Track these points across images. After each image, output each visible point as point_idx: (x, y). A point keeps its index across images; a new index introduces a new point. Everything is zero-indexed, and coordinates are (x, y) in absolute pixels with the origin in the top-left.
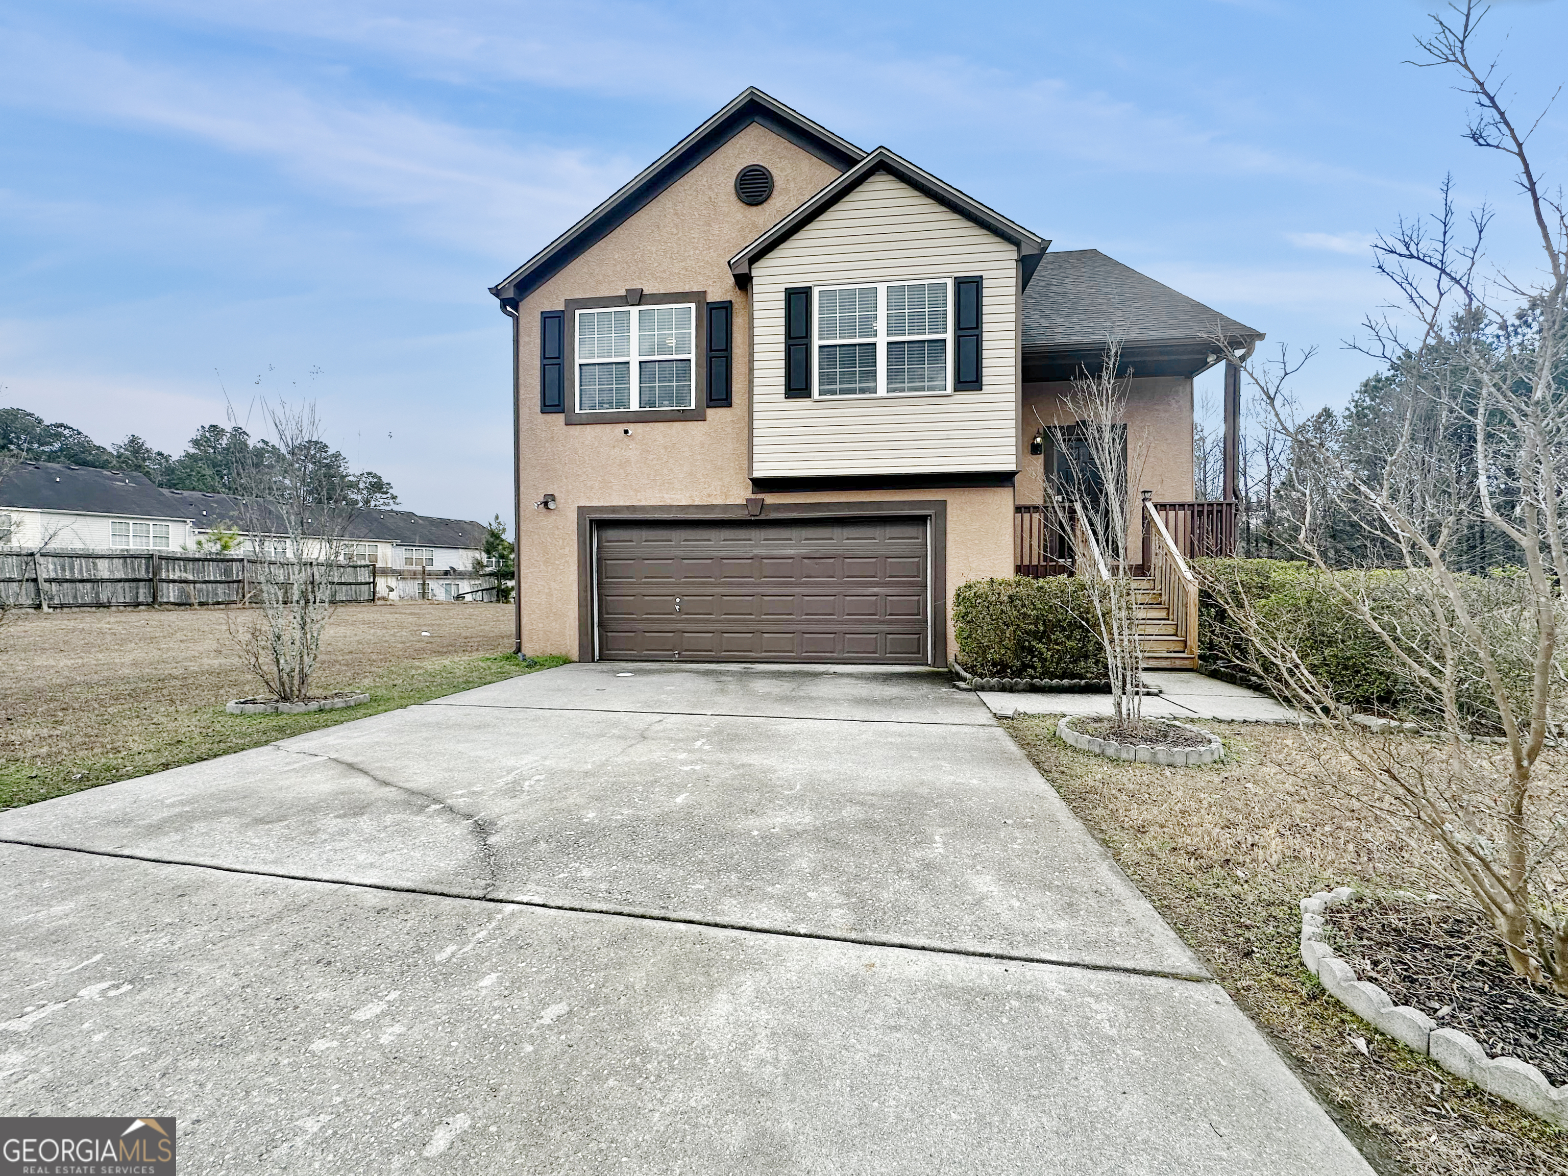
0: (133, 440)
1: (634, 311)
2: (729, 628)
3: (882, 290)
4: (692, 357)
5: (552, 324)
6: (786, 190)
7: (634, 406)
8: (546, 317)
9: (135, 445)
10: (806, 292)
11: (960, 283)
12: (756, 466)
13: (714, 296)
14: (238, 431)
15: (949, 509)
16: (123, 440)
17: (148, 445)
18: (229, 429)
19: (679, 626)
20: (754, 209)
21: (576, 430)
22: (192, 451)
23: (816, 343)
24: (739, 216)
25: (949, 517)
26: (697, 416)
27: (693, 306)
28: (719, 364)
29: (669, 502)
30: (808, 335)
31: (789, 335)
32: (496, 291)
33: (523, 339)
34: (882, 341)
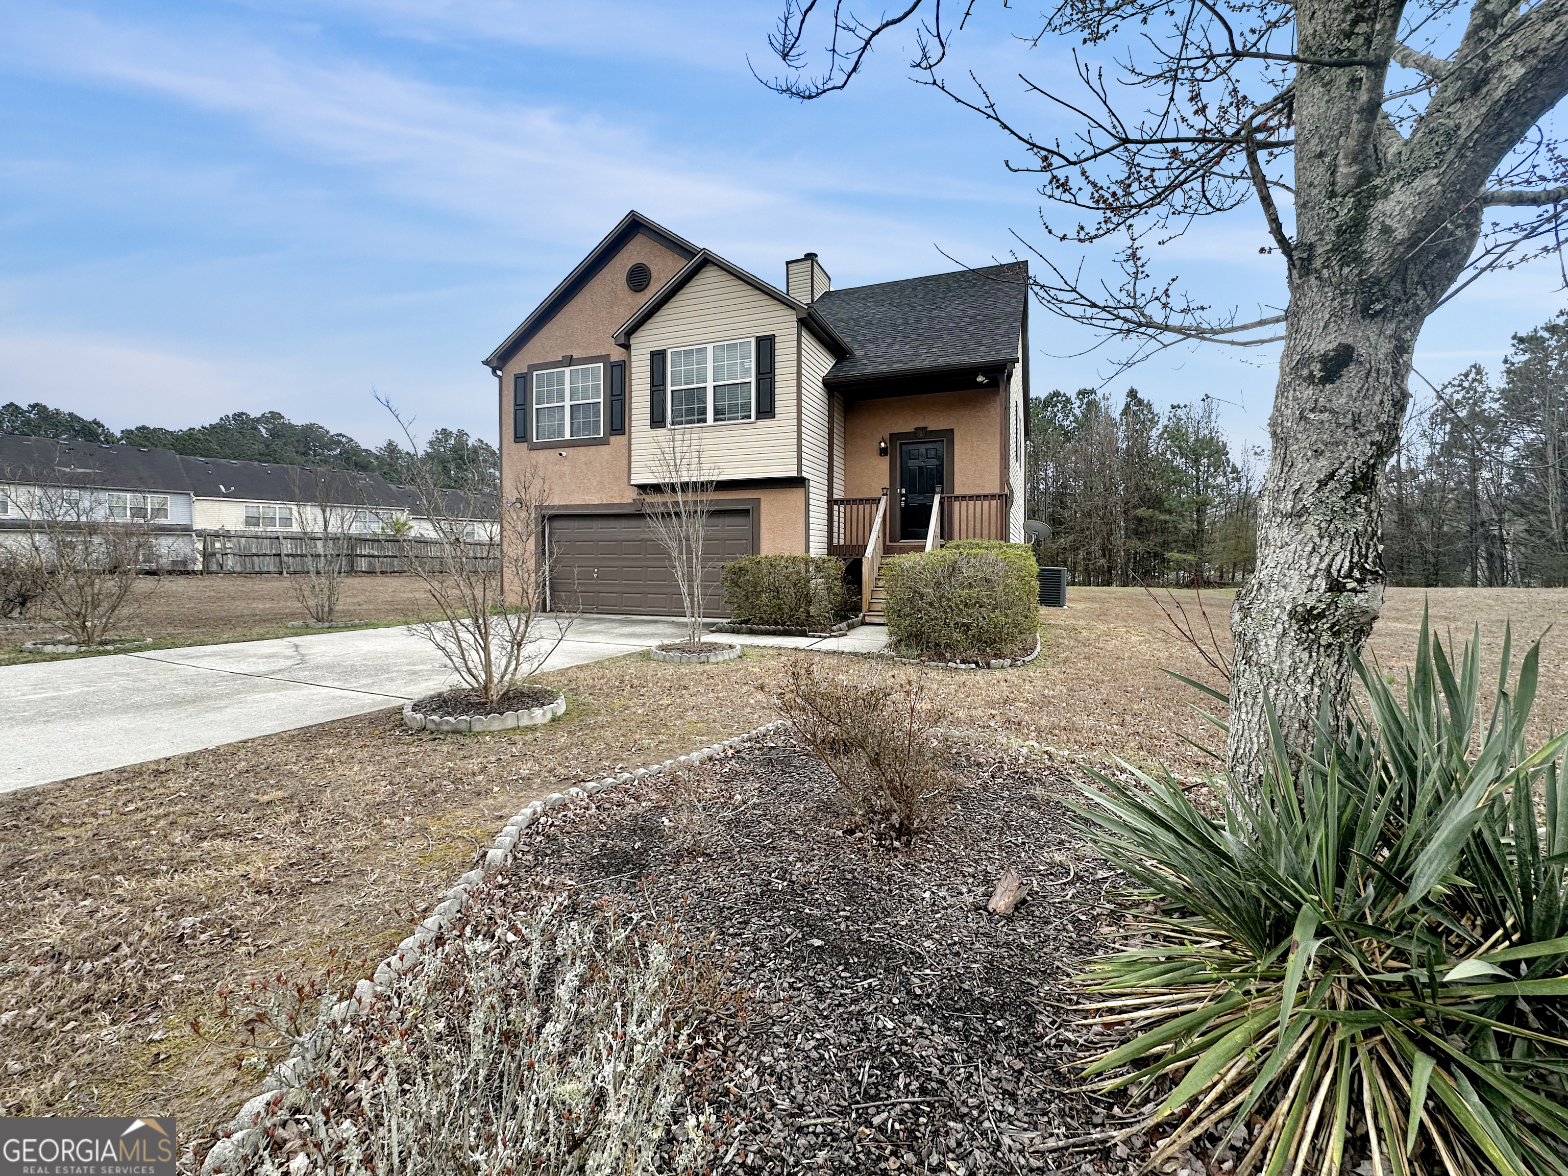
0: (390, 444)
1: (567, 370)
2: (627, 590)
3: (710, 347)
4: (601, 400)
5: (520, 381)
6: (659, 279)
7: (567, 436)
8: (517, 377)
9: (391, 448)
10: (663, 353)
11: (760, 340)
12: (633, 476)
13: (614, 358)
14: (462, 434)
15: (762, 504)
16: (383, 444)
17: (399, 447)
18: (455, 432)
19: (597, 588)
20: (639, 294)
21: (534, 454)
22: (429, 450)
23: (669, 389)
24: (630, 300)
25: (762, 510)
26: (604, 442)
27: (601, 365)
28: (617, 405)
29: (588, 502)
30: (664, 384)
31: (652, 385)
32: (486, 363)
33: (505, 393)
34: (710, 385)
